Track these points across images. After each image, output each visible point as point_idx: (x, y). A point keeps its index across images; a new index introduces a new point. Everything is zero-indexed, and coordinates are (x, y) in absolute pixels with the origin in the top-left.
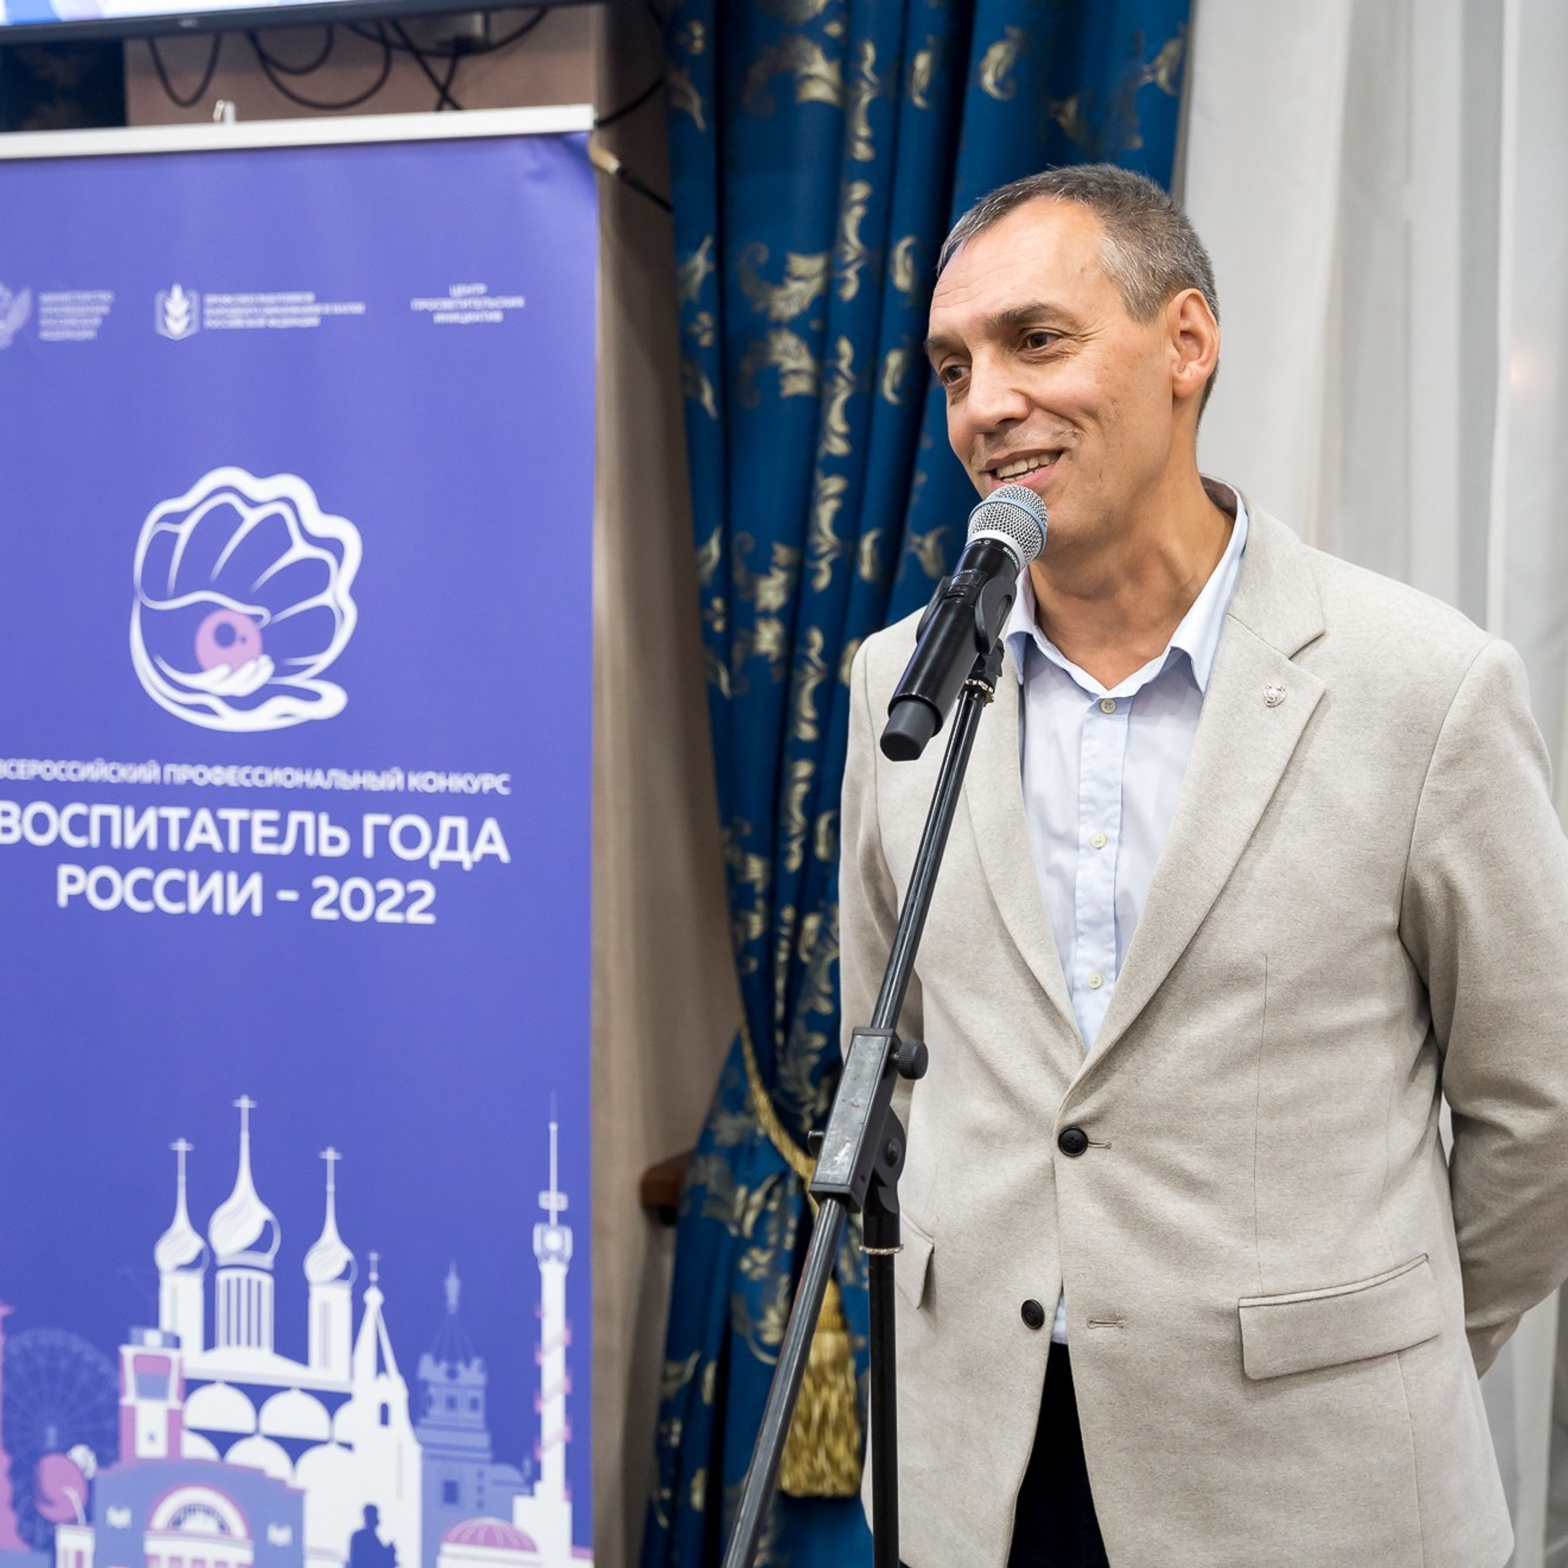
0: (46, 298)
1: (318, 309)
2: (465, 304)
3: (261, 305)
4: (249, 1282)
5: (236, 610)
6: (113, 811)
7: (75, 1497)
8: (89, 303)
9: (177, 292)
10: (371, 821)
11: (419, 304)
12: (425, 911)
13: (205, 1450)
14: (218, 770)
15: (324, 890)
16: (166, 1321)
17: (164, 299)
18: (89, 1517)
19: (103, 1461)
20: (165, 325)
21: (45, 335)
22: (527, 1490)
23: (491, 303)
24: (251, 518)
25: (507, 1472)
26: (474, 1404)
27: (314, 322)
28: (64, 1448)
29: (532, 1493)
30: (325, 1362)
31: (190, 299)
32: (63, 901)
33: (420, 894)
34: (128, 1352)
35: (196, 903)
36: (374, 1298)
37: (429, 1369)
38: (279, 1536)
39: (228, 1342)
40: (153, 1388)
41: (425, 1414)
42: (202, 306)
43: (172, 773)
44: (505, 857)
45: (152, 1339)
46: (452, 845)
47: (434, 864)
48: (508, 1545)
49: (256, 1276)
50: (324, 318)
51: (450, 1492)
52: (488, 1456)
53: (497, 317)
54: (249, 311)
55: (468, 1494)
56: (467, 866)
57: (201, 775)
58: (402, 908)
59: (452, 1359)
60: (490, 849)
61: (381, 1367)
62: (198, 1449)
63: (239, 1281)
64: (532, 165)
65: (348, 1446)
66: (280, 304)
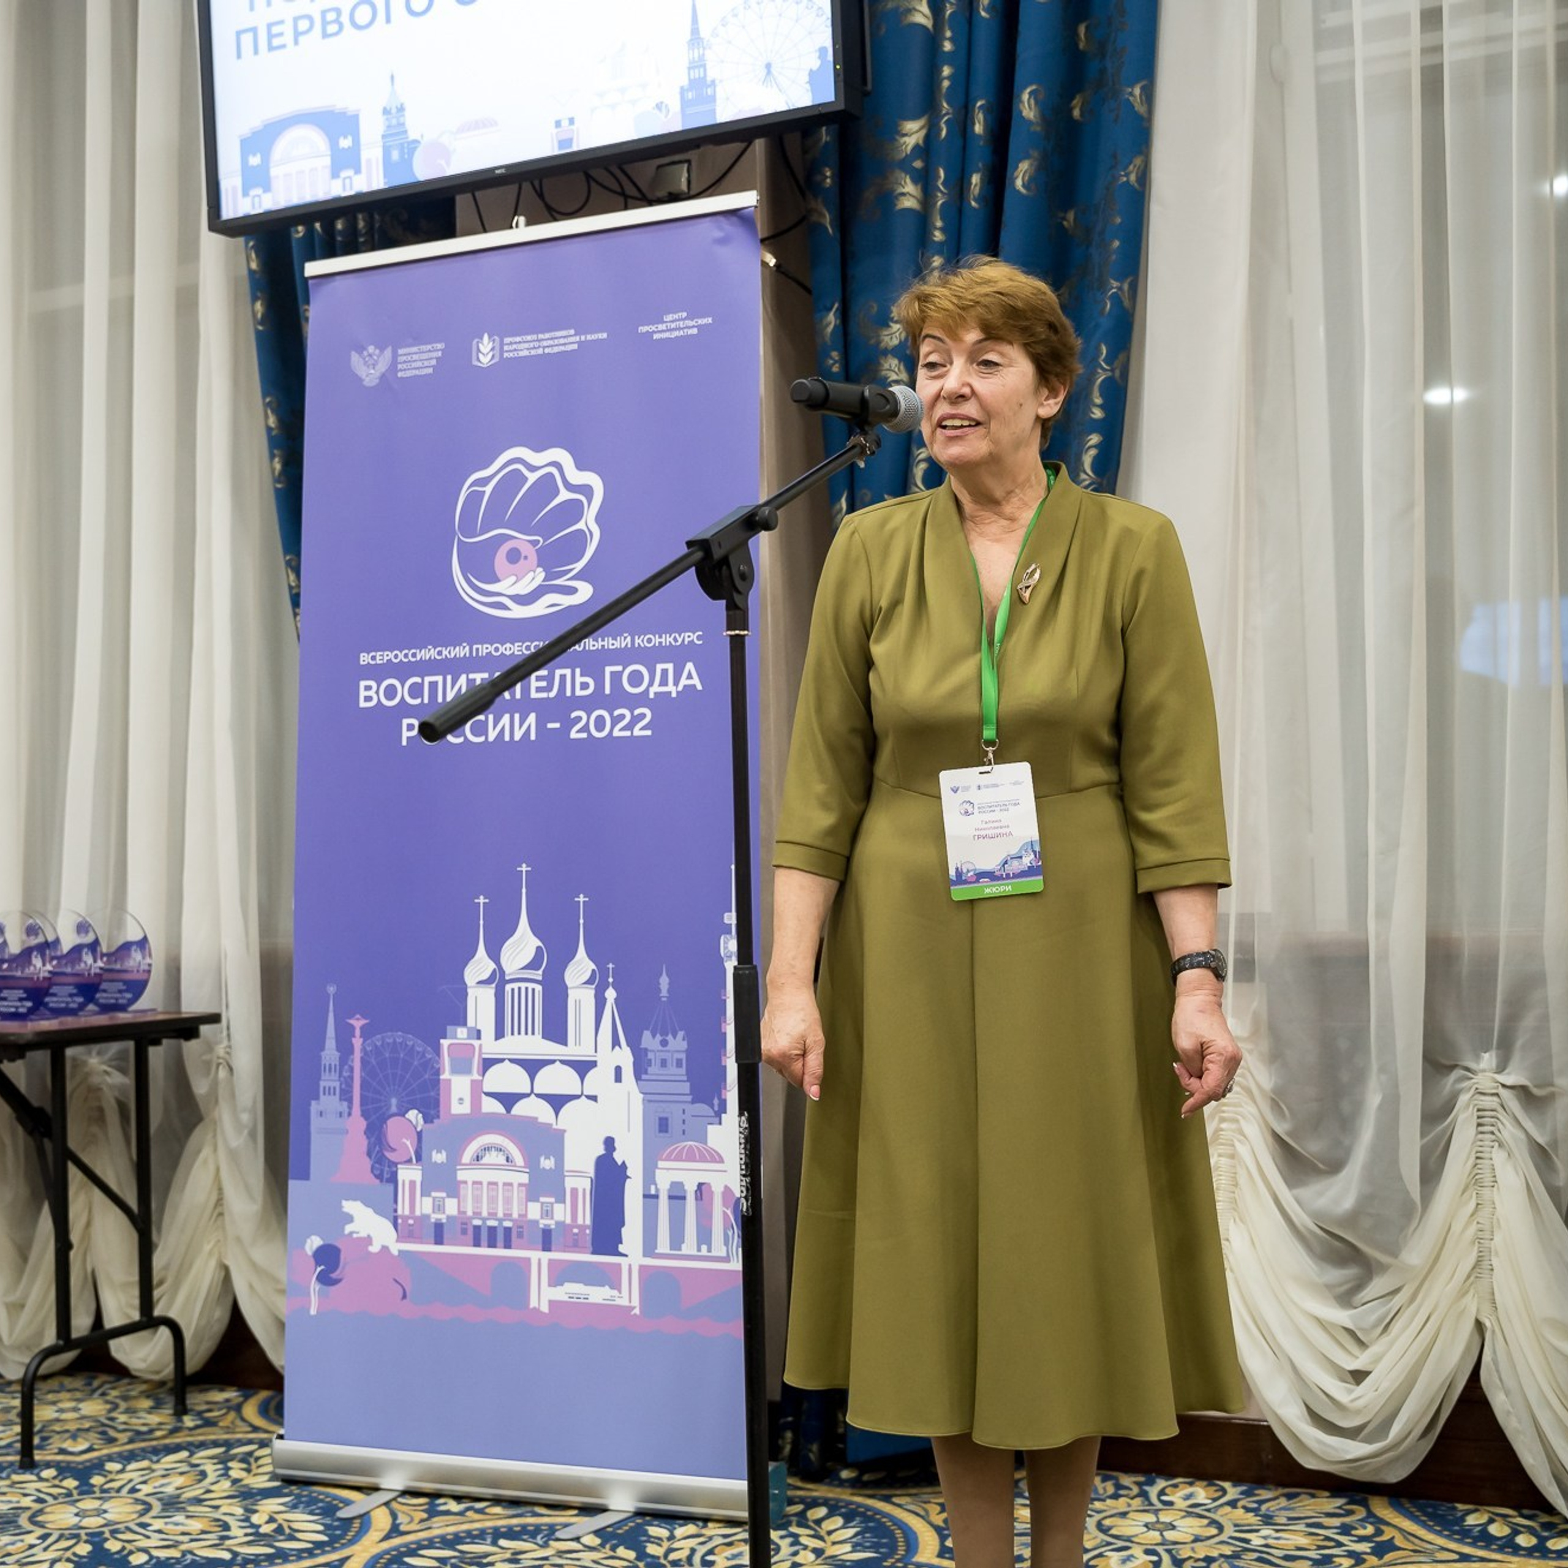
0: (400, 352)
1: (577, 338)
2: (673, 325)
3: (538, 341)
4: (527, 989)
5: (522, 540)
6: (439, 679)
7: (410, 1144)
8: (430, 351)
9: (486, 337)
10: (608, 670)
11: (644, 329)
12: (643, 729)
13: (497, 1107)
14: (508, 645)
15: (579, 719)
16: (471, 1022)
17: (478, 342)
18: (419, 1159)
19: (428, 1119)
20: (478, 359)
21: (400, 374)
22: (717, 1119)
23: (690, 323)
24: (532, 477)
25: (702, 1108)
26: (679, 1063)
27: (575, 347)
28: (402, 1113)
29: (720, 1123)
30: (578, 1042)
31: (494, 341)
32: (404, 743)
33: (643, 716)
34: (445, 1043)
35: (492, 735)
36: (611, 994)
37: (648, 1040)
38: (547, 1164)
39: (512, 1034)
40: (462, 1068)
41: (646, 1073)
42: (502, 344)
43: (477, 649)
44: (699, 687)
45: (462, 1032)
46: (664, 682)
47: (652, 696)
48: (703, 1159)
49: (531, 986)
50: (580, 343)
51: (663, 1125)
52: (689, 1098)
53: (695, 331)
54: (532, 345)
55: (675, 1124)
56: (674, 695)
57: (497, 649)
58: (630, 727)
59: (664, 1033)
60: (690, 682)
61: (616, 1042)
62: (492, 1106)
63: (520, 989)
64: (718, 234)
65: (594, 1098)
66: (552, 339)
